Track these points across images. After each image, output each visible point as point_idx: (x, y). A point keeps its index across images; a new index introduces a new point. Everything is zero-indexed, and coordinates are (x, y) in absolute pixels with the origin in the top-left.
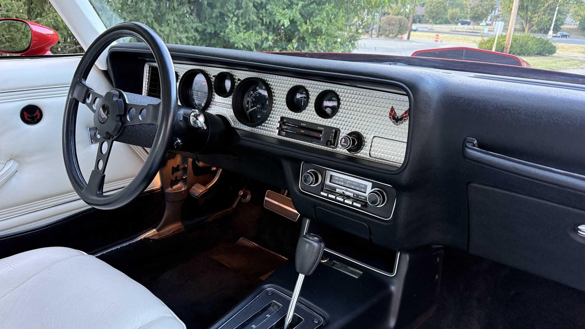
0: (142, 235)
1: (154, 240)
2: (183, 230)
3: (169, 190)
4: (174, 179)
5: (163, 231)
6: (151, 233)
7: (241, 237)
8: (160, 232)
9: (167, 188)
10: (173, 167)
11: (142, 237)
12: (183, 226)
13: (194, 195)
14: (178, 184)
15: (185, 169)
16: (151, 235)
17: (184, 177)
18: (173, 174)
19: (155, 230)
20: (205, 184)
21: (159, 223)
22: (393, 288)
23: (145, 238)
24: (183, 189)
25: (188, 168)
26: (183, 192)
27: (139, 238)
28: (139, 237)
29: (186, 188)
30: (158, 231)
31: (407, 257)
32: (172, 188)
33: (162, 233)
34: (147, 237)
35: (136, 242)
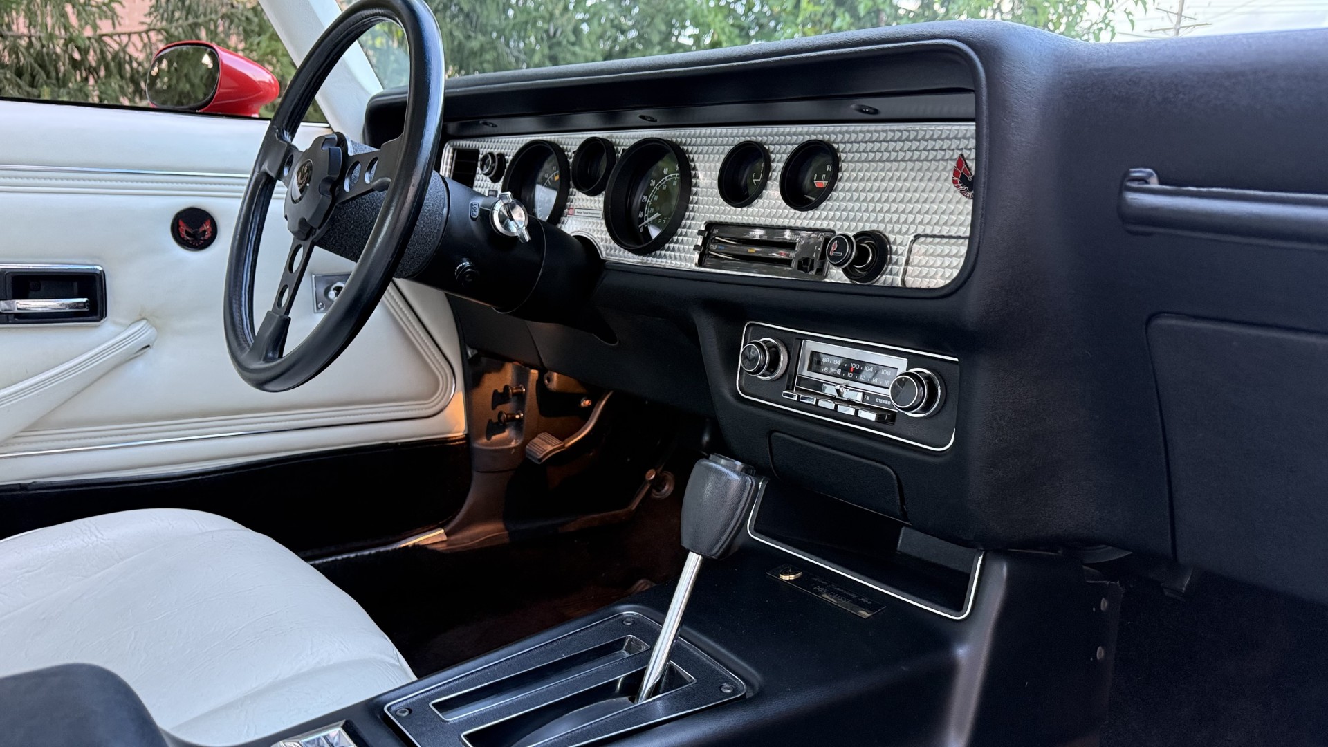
0: (411, 538)
1: (435, 552)
2: (507, 540)
3: (482, 443)
4: (495, 420)
5: (459, 536)
6: (433, 537)
7: (640, 579)
8: (453, 538)
9: (479, 437)
10: (495, 392)
11: (410, 542)
12: (506, 532)
13: (534, 458)
14: (504, 431)
15: (521, 397)
16: (430, 542)
17: (517, 417)
18: (494, 407)
19: (443, 531)
20: (562, 437)
21: (454, 517)
22: (962, 652)
23: (414, 546)
24: (513, 444)
25: (528, 398)
26: (513, 450)
27: (402, 545)
28: (403, 541)
29: (520, 442)
30: (448, 534)
31: (1002, 570)
32: (489, 439)
33: (456, 540)
34: (421, 544)
35: (395, 550)
